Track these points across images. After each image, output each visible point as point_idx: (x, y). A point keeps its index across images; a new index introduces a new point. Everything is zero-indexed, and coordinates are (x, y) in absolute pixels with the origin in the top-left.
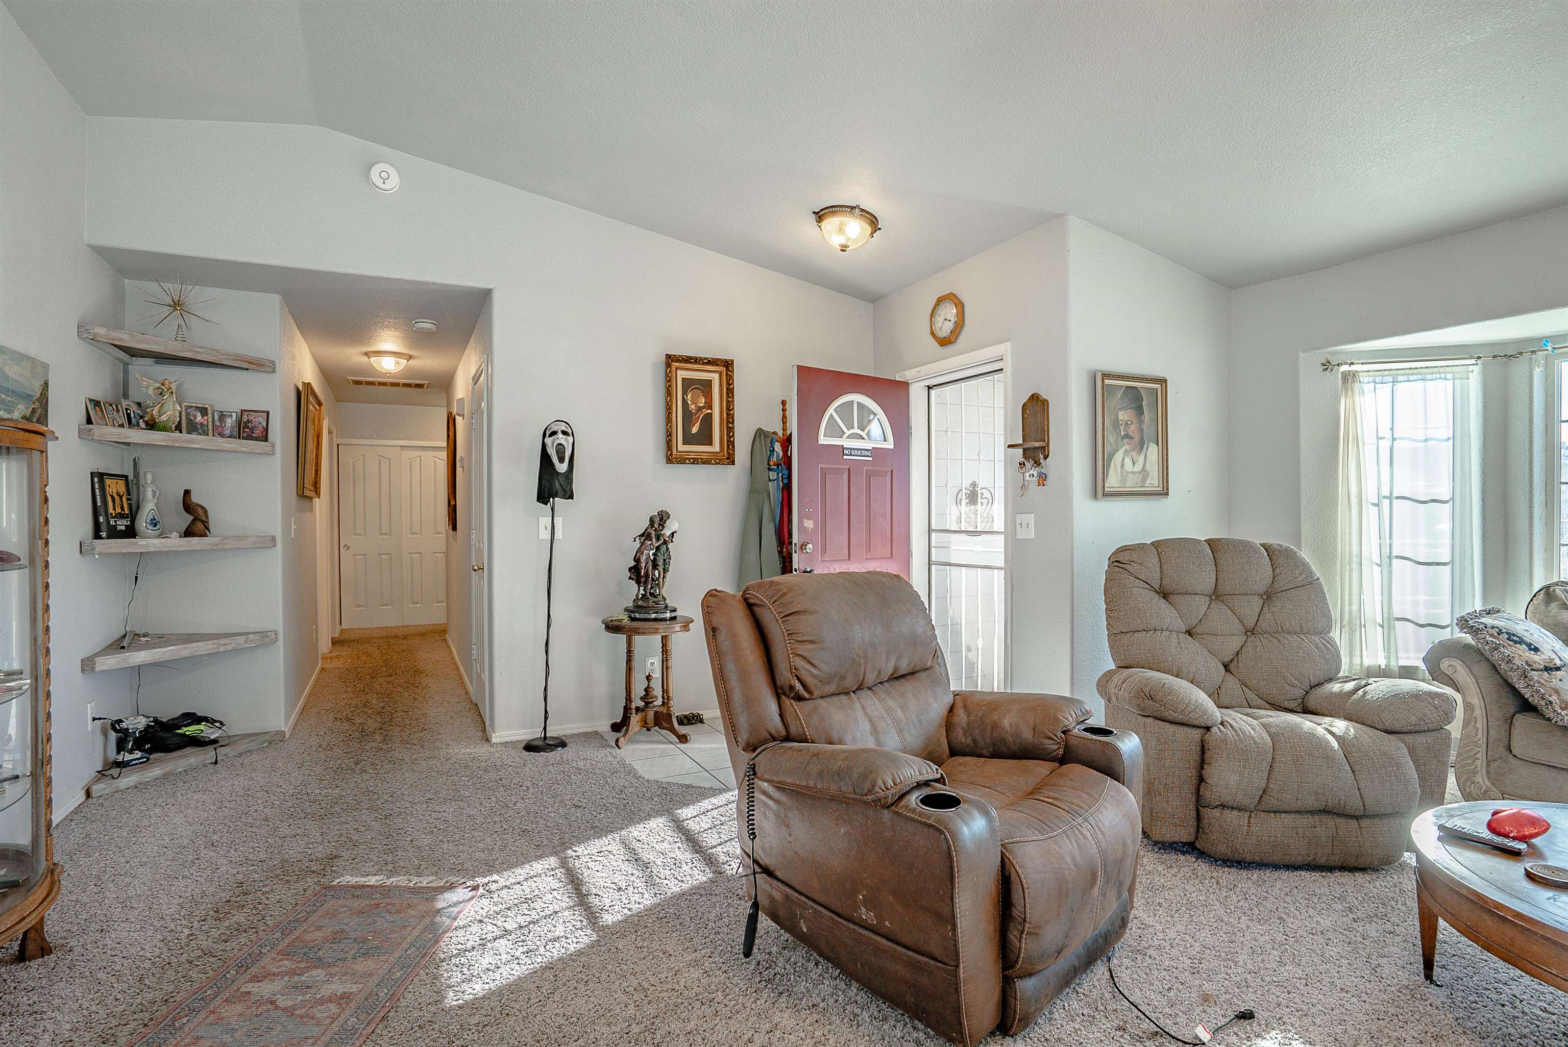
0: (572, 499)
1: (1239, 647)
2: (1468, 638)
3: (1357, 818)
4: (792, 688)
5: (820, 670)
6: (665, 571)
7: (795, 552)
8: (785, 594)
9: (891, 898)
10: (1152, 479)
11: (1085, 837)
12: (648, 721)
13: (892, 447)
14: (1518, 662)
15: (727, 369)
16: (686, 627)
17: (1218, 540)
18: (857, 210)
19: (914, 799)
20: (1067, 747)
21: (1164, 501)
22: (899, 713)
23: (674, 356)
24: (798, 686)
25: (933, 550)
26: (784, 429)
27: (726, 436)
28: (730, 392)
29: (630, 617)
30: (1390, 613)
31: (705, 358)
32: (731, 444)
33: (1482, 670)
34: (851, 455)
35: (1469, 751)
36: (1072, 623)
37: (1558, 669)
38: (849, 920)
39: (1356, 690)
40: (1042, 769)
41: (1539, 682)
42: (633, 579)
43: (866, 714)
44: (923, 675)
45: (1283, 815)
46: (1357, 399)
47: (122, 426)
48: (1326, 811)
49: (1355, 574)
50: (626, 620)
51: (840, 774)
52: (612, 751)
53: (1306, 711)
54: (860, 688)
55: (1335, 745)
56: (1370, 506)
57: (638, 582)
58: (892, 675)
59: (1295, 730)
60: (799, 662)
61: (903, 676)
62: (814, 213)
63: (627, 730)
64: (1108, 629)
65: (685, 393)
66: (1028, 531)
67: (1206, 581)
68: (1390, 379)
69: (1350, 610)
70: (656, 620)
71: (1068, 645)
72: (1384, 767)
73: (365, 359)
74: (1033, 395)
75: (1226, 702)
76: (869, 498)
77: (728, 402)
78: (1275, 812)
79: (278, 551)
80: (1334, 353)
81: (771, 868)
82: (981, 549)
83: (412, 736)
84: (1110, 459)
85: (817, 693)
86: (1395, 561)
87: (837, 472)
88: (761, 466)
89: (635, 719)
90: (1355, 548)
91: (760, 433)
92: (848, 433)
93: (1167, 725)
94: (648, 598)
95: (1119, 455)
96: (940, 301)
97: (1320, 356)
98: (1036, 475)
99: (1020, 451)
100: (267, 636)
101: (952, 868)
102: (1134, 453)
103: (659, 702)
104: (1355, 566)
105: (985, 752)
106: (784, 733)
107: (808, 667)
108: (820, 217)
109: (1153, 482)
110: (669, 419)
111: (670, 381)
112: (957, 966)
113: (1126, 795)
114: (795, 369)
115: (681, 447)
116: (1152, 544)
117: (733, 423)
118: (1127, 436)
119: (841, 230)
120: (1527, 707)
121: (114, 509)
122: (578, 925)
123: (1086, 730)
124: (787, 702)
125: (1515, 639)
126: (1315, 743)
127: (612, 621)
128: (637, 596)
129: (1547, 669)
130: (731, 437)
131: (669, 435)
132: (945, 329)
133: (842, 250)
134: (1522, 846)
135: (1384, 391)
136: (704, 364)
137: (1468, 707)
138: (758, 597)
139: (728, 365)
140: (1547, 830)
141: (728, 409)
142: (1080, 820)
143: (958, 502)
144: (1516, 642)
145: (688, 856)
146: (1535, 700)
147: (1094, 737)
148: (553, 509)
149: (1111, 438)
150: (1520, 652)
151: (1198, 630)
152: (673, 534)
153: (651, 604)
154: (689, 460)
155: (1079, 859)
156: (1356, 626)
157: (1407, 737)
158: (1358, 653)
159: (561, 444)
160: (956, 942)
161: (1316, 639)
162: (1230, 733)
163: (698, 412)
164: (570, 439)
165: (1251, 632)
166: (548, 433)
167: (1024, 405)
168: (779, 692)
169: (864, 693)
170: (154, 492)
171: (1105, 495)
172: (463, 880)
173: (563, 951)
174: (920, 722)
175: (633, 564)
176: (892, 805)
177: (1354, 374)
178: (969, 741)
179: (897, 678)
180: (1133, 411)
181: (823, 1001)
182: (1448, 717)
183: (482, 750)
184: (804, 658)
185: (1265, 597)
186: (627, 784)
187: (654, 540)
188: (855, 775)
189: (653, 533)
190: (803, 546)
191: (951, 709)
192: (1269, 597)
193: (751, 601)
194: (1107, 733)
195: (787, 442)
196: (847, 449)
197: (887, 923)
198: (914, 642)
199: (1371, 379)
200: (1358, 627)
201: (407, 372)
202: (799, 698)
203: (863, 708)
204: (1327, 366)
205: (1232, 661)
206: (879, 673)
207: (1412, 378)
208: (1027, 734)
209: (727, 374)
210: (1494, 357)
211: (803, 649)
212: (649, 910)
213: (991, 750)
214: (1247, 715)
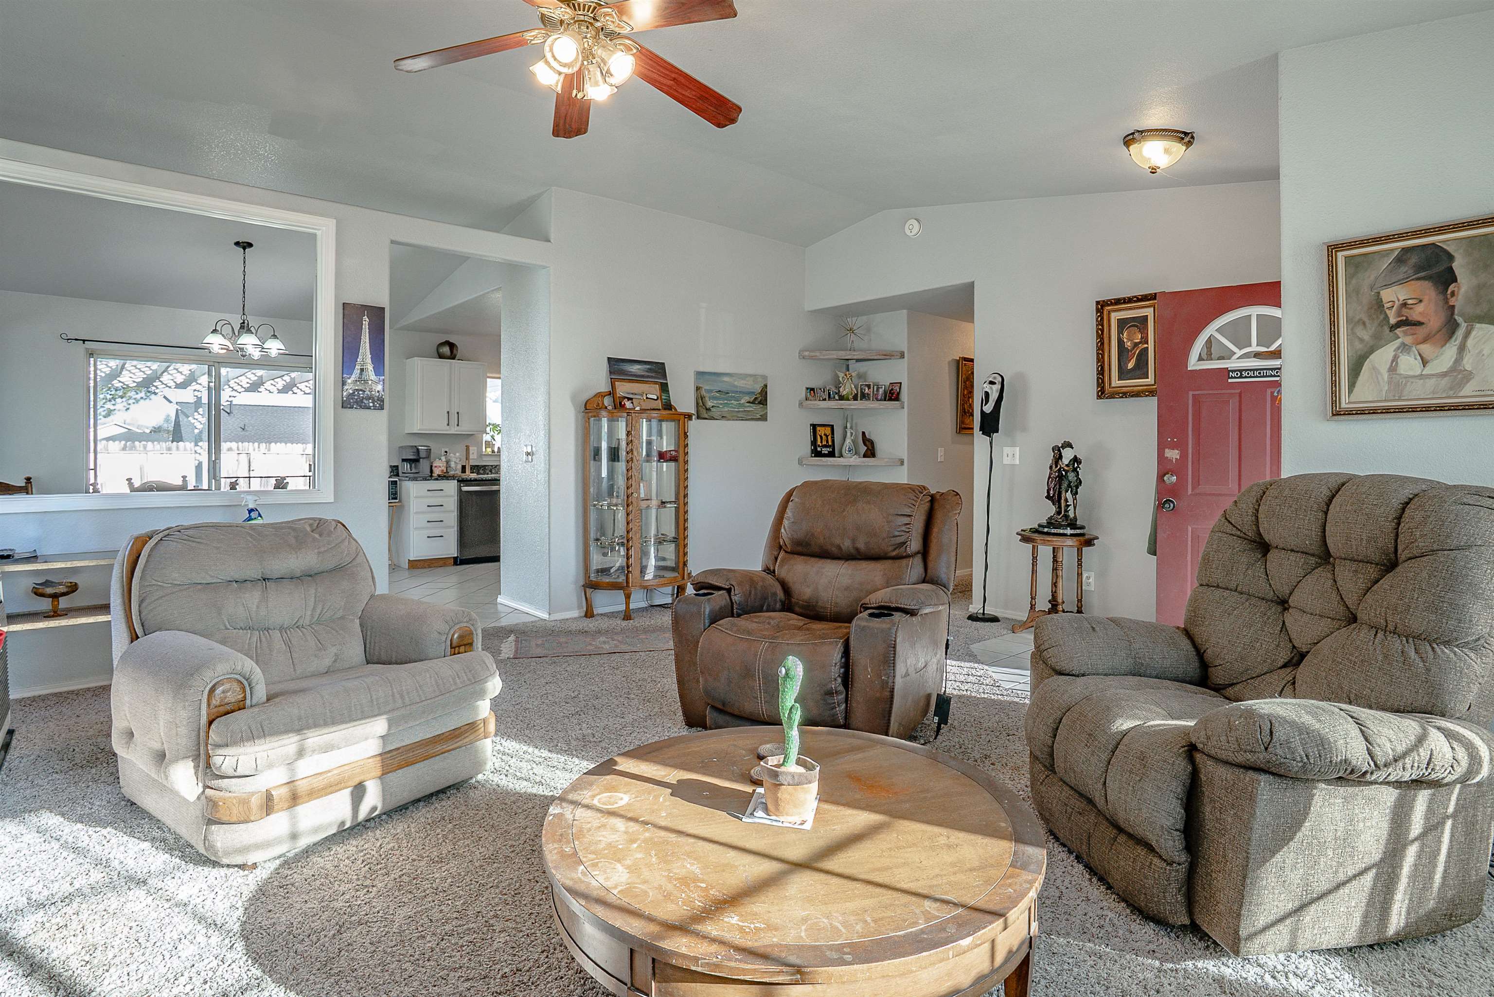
1: (1325, 635)
10: (1483, 382)
23: (1105, 300)
24: (783, 544)
29: (1040, 531)
31: (1135, 297)
34: (1236, 378)
47: (825, 400)
52: (1006, 632)
60: (783, 529)
62: (1122, 140)
65: (1120, 332)
85: (790, 550)
87: (1219, 397)
92: (1239, 353)
95: (1383, 355)
102: (1425, 346)
107: (785, 533)
108: (1127, 144)
109: (1486, 388)
110: (1098, 360)
111: (1103, 325)
118: (1406, 323)
121: (821, 442)
124: (782, 553)
131: (1099, 373)
133: (1154, 172)
152: (1071, 463)
154: (1120, 394)
159: (986, 392)
163: (1133, 348)
165: (1354, 617)
170: (852, 434)
171: (1342, 413)
180: (1422, 283)
190: (1163, 477)
196: (1232, 371)
202: (786, 551)
203: (821, 568)
205: (1309, 652)
211: (785, 522)
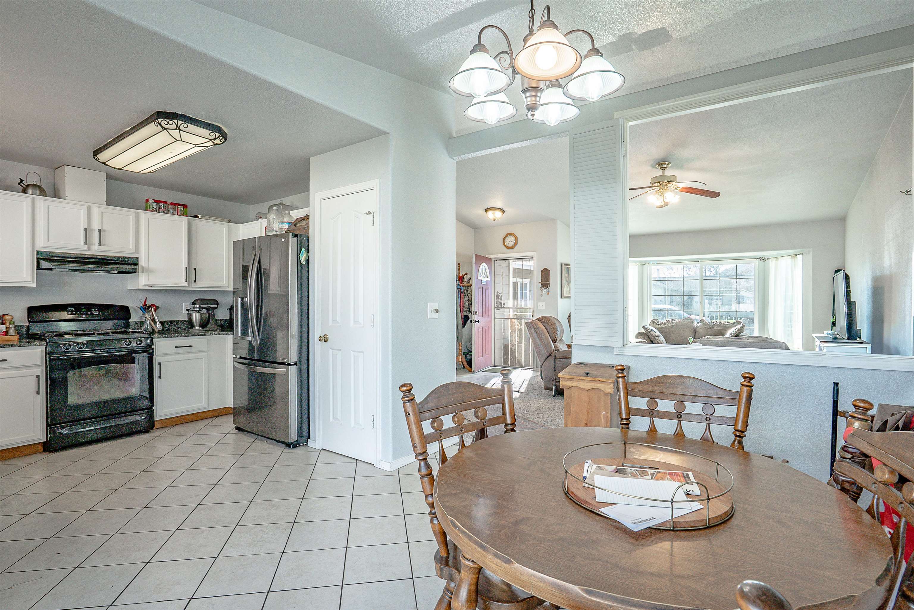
4: (555, 340)
7: (474, 314)
10: (570, 293)
13: (490, 280)
18: (501, 210)
25: (496, 314)
34: (483, 283)
60: (556, 334)
62: (486, 208)
66: (542, 308)
74: (545, 268)
76: (485, 297)
84: (564, 287)
87: (481, 288)
92: (482, 276)
95: (566, 286)
96: (508, 235)
98: (546, 292)
99: (541, 284)
118: (567, 281)
119: (492, 214)
132: (509, 244)
133: (490, 219)
138: (543, 321)
167: (542, 271)
171: (564, 297)
180: (568, 274)
190: (476, 312)
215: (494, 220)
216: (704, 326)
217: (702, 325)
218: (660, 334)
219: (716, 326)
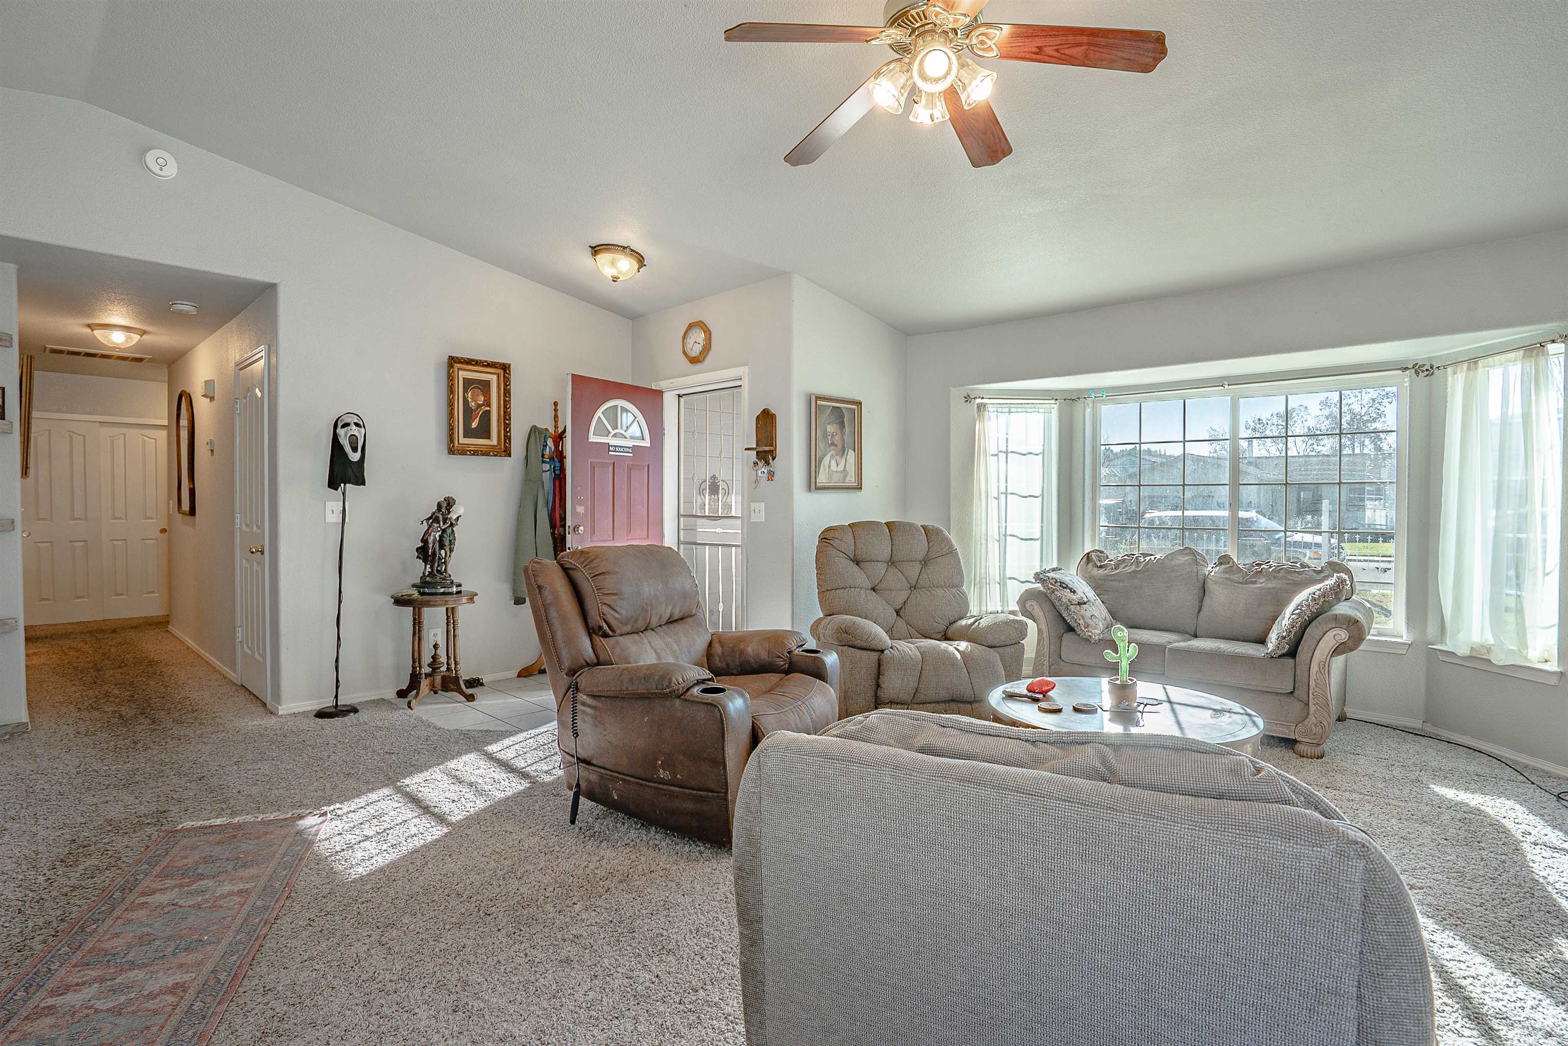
0: (364, 485)
1: (906, 598)
2: (1039, 586)
3: (970, 703)
4: (601, 628)
5: (620, 615)
6: (451, 550)
7: (569, 533)
8: (593, 560)
9: (682, 757)
10: (851, 477)
11: (803, 712)
12: (436, 685)
13: (649, 445)
14: (1064, 600)
15: (505, 372)
16: (471, 600)
17: (894, 522)
18: (628, 250)
19: (696, 691)
20: (791, 663)
21: (859, 494)
22: (675, 647)
23: (457, 357)
24: (605, 627)
25: (682, 532)
26: (556, 427)
27: (503, 431)
28: (507, 392)
29: (419, 592)
30: (1004, 574)
31: (485, 361)
32: (508, 438)
33: (1047, 607)
34: (615, 451)
35: (1040, 660)
36: (793, 586)
37: (1085, 603)
38: (650, 781)
39: (975, 622)
40: (774, 678)
41: (1074, 612)
42: (420, 558)
43: (652, 647)
44: (689, 620)
45: (927, 705)
46: (986, 423)
48: (953, 701)
49: (984, 547)
50: (415, 593)
51: (646, 678)
52: (405, 711)
53: (946, 638)
54: (646, 630)
55: (958, 656)
56: (994, 500)
57: (426, 562)
58: (669, 619)
59: (936, 650)
60: (605, 609)
61: (676, 621)
62: (590, 247)
63: (418, 693)
64: (818, 588)
65: (465, 391)
66: (760, 517)
67: (884, 550)
68: (1007, 410)
69: (980, 573)
70: (444, 594)
71: (790, 602)
72: (986, 668)
73: (89, 330)
74: (765, 410)
75: (897, 636)
76: (629, 489)
77: (505, 401)
78: (923, 704)
79: (18, 535)
80: (972, 390)
81: (588, 759)
82: (722, 531)
83: (184, 717)
84: (821, 461)
85: (618, 632)
86: (1008, 538)
87: (604, 465)
88: (535, 457)
89: (425, 684)
90: (984, 529)
91: (534, 430)
92: (613, 432)
93: (857, 651)
94: (435, 575)
95: (827, 459)
96: (691, 326)
97: (964, 391)
98: (766, 472)
99: (755, 453)
100: (6, 624)
101: (723, 728)
102: (838, 457)
103: (444, 668)
104: (984, 541)
105: (735, 671)
106: (595, 661)
107: (613, 612)
108: (595, 251)
109: (851, 479)
110: (451, 415)
111: (452, 380)
112: (727, 792)
113: (829, 689)
114: (570, 377)
115: (463, 440)
116: (852, 526)
117: (510, 420)
118: (833, 444)
119: (613, 263)
120: (1071, 629)
122: (429, 826)
123: (803, 651)
124: (597, 639)
125: (1064, 586)
126: (947, 657)
127: (402, 596)
128: (424, 573)
129: (1079, 604)
130: (507, 432)
131: (451, 429)
132: (695, 350)
133: (614, 281)
134: (1041, 696)
135: (1003, 418)
136: (483, 366)
137: (1040, 631)
138: (571, 563)
139: (505, 368)
140: (1054, 687)
141: (505, 407)
142: (800, 703)
143: (701, 492)
144: (1064, 588)
145: (504, 775)
146: (1073, 624)
147: (808, 654)
148: (344, 494)
149: (821, 446)
150: (1066, 594)
151: (878, 587)
152: (458, 518)
153: (438, 580)
154: (470, 451)
155: (799, 725)
156: (983, 584)
157: (1000, 650)
158: (984, 603)
159: (354, 435)
160: (726, 776)
161: (953, 590)
162: (896, 653)
163: (477, 409)
164: (363, 430)
165: (913, 587)
166: (340, 424)
167: (758, 417)
168: (592, 631)
169: (649, 633)
171: (817, 489)
172: (309, 811)
173: (423, 841)
174: (689, 652)
175: (421, 544)
176: (682, 695)
177: (984, 405)
178: (724, 665)
179: (671, 623)
180: (837, 426)
181: (632, 841)
182: (1023, 634)
183: (271, 721)
184: (610, 606)
185: (923, 563)
186: (429, 734)
187: (442, 523)
188: (657, 677)
189: (441, 517)
190: (576, 528)
191: (710, 645)
192: (925, 563)
193: (566, 566)
194: (817, 652)
195: (559, 438)
196: (612, 446)
197: (678, 776)
198: (685, 596)
199: (995, 409)
200: (985, 585)
201: (138, 347)
202: (605, 636)
203: (650, 643)
204: (968, 399)
205: (901, 608)
206: (660, 617)
207: (1019, 410)
208: (764, 656)
209: (504, 376)
210: (1065, 400)
211: (608, 600)
212: (485, 810)
213: (739, 669)
214: (908, 642)
215: (615, 279)
216: (1227, 576)
217: (1223, 572)
218: (1091, 594)
219: (1264, 577)
